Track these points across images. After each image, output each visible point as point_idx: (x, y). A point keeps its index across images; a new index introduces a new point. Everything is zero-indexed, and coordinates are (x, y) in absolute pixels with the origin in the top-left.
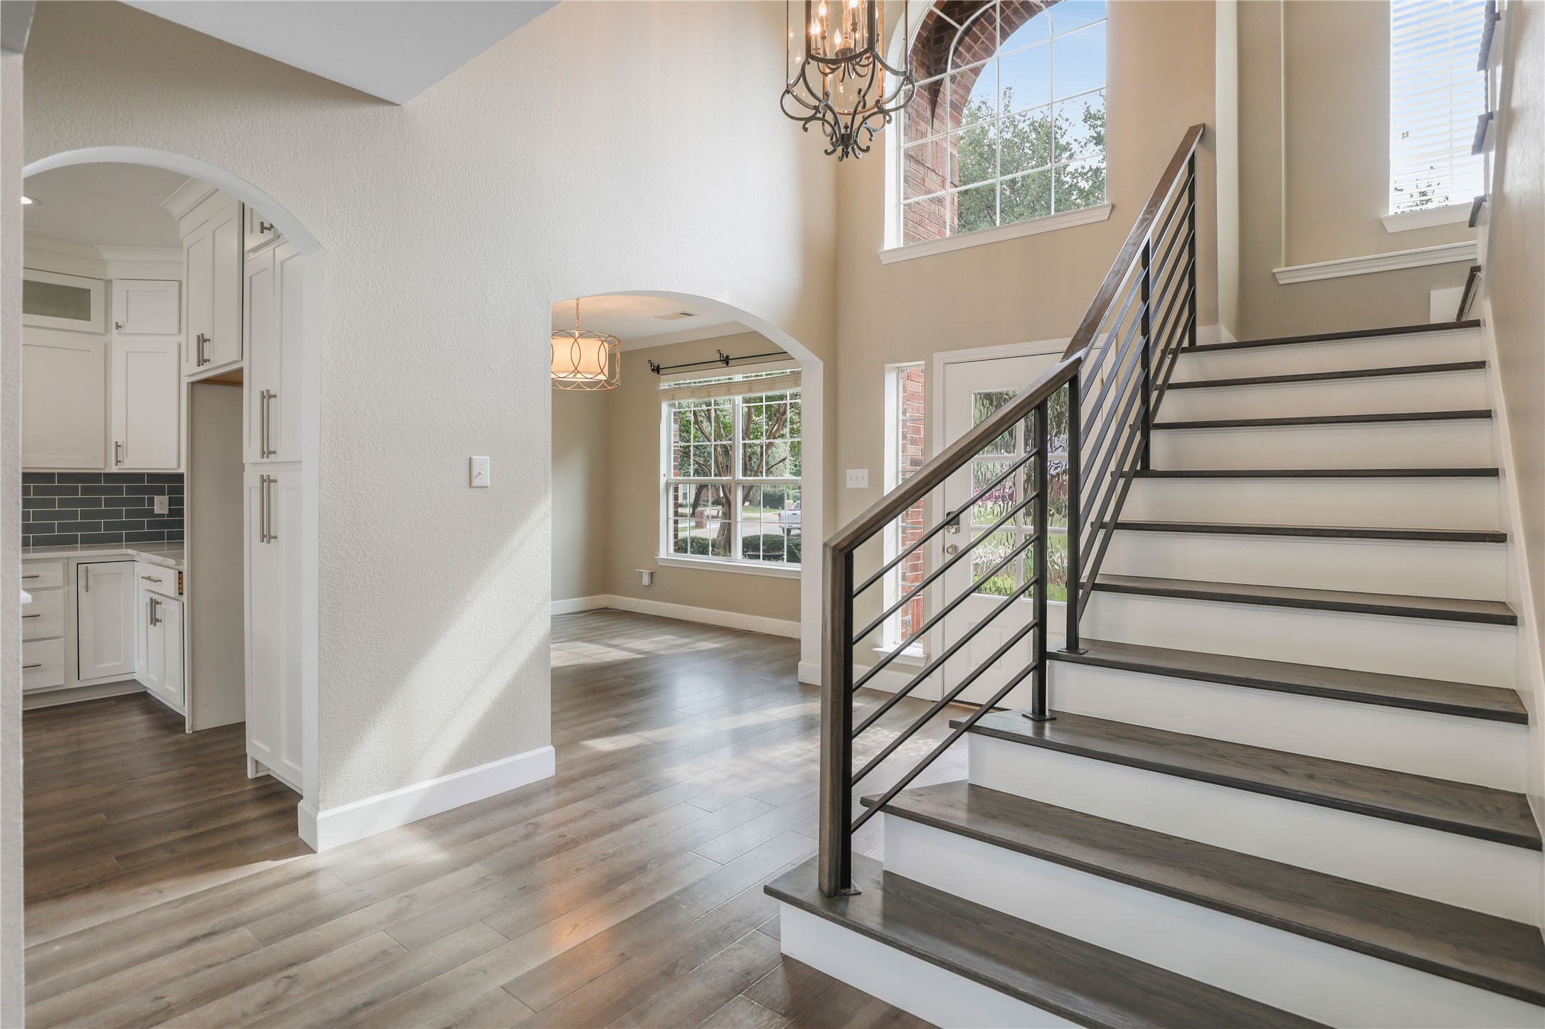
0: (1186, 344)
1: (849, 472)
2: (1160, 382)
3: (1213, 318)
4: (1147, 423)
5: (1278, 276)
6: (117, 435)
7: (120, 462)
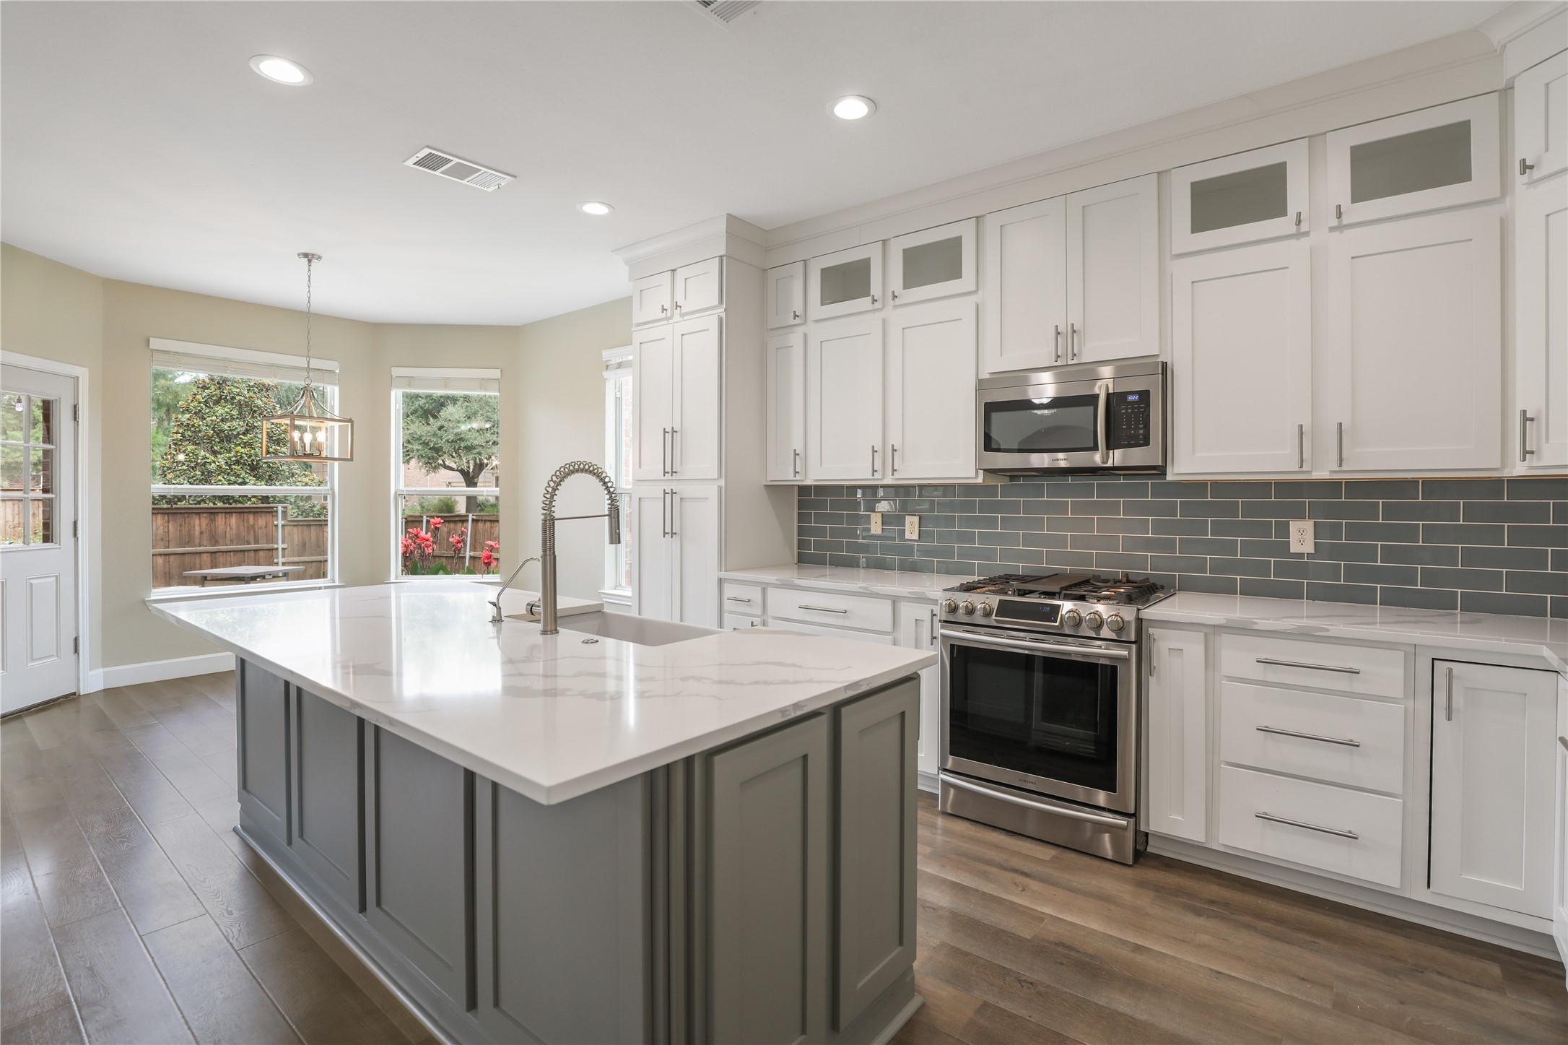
6: (1526, 397)
7: (1532, 452)
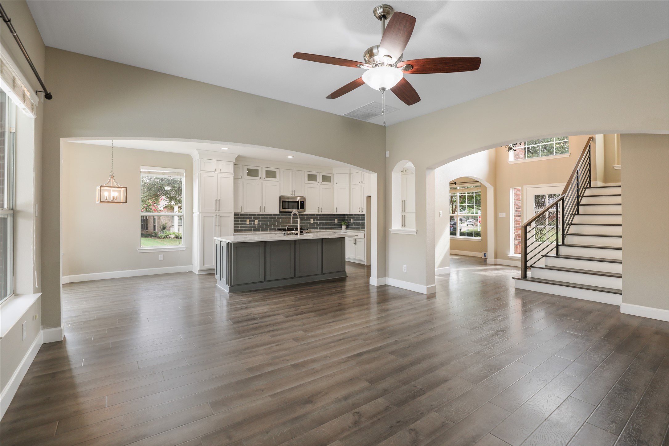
0: (588, 186)
1: (500, 213)
2: (581, 195)
3: (596, 180)
4: (578, 204)
5: (614, 167)
